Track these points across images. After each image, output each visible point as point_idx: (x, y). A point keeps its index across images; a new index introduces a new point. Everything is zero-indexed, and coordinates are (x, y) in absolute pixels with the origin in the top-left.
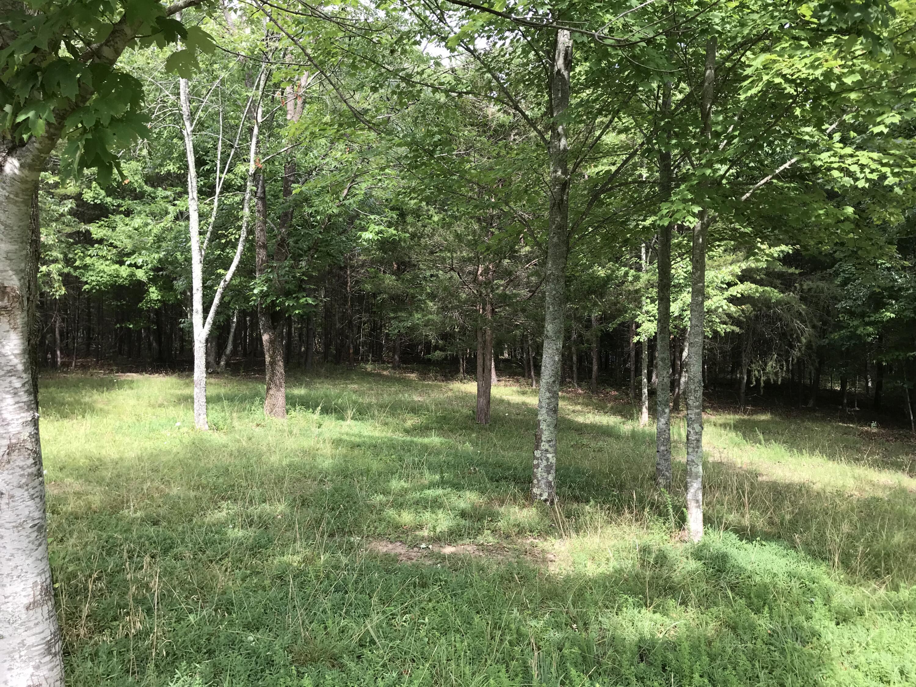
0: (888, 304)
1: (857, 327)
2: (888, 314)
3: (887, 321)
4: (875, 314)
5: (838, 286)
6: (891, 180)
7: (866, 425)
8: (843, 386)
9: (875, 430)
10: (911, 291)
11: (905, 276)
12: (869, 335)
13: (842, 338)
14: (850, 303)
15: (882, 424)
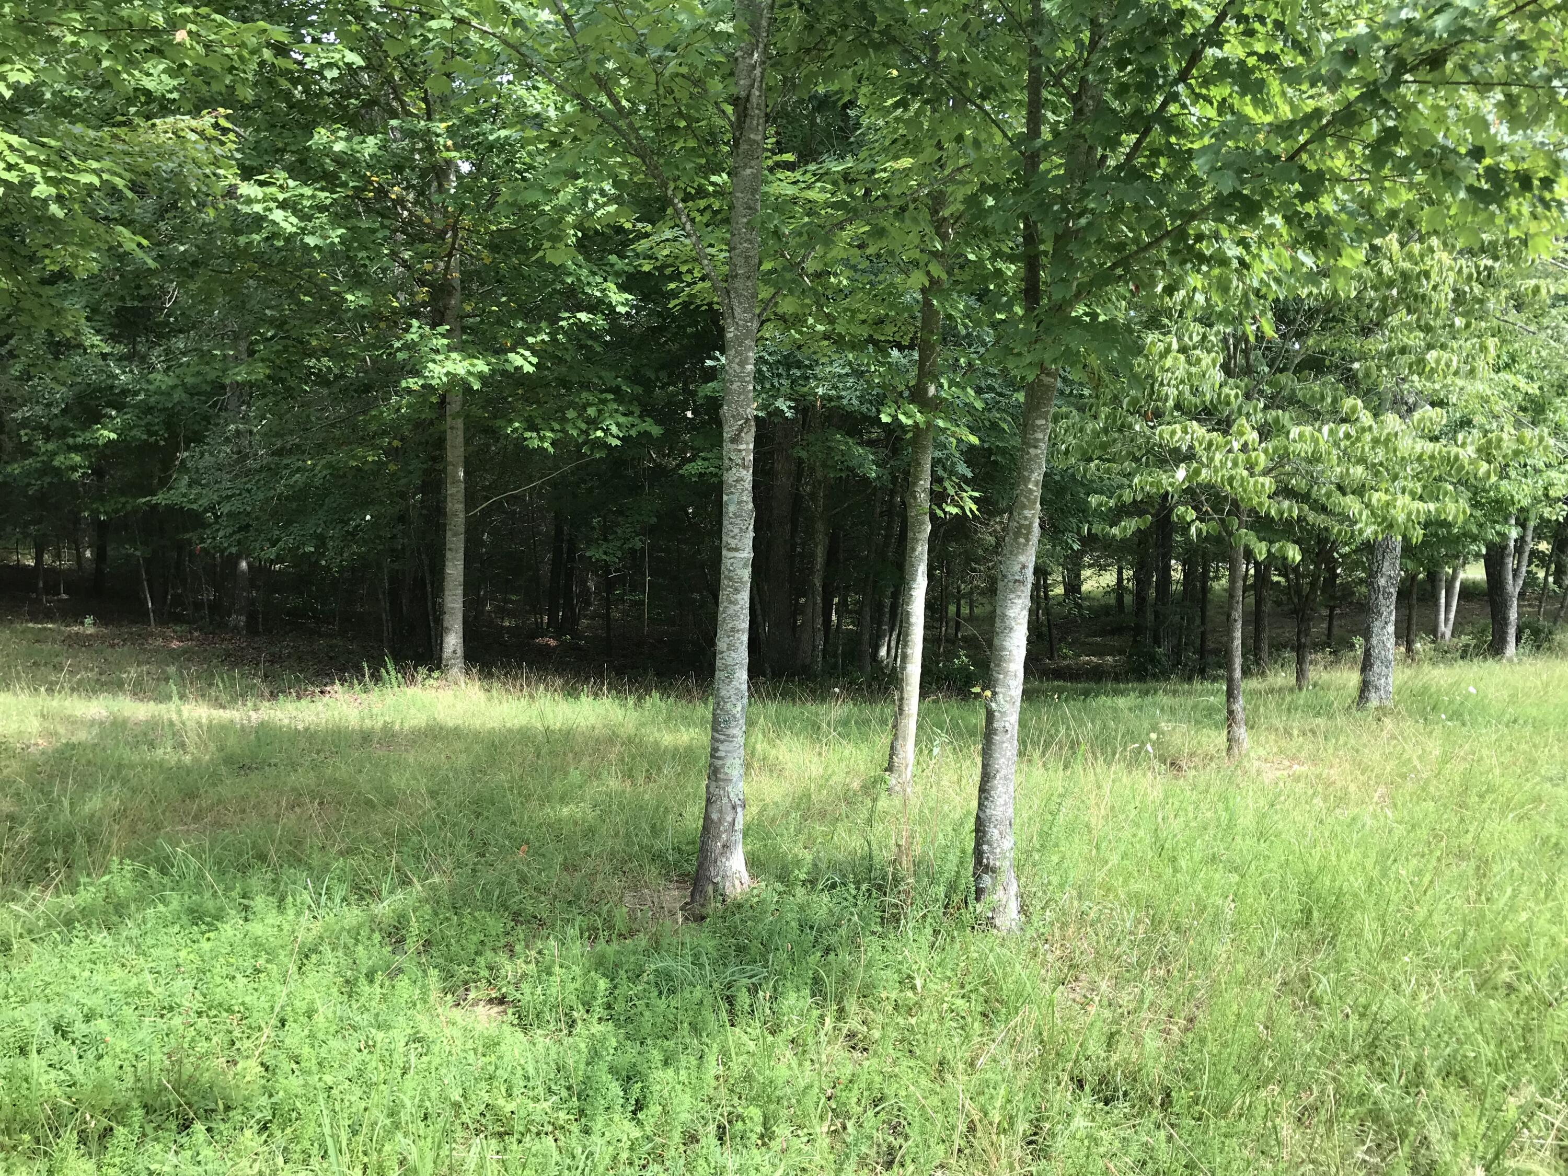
0: (105, 415)
1: (54, 454)
2: (106, 433)
3: (105, 445)
4: (83, 430)
5: (16, 379)
6: (42, 190)
7: (76, 622)
8: (39, 558)
9: (91, 630)
10: (142, 397)
11: (131, 371)
12: (74, 469)
13: (28, 474)
14: (39, 410)
15: (102, 619)
